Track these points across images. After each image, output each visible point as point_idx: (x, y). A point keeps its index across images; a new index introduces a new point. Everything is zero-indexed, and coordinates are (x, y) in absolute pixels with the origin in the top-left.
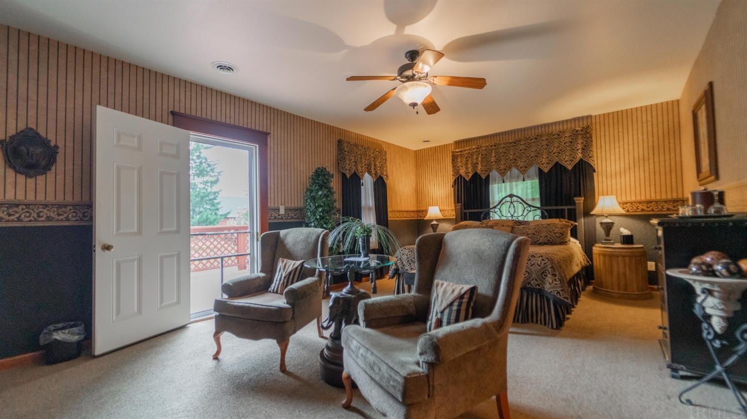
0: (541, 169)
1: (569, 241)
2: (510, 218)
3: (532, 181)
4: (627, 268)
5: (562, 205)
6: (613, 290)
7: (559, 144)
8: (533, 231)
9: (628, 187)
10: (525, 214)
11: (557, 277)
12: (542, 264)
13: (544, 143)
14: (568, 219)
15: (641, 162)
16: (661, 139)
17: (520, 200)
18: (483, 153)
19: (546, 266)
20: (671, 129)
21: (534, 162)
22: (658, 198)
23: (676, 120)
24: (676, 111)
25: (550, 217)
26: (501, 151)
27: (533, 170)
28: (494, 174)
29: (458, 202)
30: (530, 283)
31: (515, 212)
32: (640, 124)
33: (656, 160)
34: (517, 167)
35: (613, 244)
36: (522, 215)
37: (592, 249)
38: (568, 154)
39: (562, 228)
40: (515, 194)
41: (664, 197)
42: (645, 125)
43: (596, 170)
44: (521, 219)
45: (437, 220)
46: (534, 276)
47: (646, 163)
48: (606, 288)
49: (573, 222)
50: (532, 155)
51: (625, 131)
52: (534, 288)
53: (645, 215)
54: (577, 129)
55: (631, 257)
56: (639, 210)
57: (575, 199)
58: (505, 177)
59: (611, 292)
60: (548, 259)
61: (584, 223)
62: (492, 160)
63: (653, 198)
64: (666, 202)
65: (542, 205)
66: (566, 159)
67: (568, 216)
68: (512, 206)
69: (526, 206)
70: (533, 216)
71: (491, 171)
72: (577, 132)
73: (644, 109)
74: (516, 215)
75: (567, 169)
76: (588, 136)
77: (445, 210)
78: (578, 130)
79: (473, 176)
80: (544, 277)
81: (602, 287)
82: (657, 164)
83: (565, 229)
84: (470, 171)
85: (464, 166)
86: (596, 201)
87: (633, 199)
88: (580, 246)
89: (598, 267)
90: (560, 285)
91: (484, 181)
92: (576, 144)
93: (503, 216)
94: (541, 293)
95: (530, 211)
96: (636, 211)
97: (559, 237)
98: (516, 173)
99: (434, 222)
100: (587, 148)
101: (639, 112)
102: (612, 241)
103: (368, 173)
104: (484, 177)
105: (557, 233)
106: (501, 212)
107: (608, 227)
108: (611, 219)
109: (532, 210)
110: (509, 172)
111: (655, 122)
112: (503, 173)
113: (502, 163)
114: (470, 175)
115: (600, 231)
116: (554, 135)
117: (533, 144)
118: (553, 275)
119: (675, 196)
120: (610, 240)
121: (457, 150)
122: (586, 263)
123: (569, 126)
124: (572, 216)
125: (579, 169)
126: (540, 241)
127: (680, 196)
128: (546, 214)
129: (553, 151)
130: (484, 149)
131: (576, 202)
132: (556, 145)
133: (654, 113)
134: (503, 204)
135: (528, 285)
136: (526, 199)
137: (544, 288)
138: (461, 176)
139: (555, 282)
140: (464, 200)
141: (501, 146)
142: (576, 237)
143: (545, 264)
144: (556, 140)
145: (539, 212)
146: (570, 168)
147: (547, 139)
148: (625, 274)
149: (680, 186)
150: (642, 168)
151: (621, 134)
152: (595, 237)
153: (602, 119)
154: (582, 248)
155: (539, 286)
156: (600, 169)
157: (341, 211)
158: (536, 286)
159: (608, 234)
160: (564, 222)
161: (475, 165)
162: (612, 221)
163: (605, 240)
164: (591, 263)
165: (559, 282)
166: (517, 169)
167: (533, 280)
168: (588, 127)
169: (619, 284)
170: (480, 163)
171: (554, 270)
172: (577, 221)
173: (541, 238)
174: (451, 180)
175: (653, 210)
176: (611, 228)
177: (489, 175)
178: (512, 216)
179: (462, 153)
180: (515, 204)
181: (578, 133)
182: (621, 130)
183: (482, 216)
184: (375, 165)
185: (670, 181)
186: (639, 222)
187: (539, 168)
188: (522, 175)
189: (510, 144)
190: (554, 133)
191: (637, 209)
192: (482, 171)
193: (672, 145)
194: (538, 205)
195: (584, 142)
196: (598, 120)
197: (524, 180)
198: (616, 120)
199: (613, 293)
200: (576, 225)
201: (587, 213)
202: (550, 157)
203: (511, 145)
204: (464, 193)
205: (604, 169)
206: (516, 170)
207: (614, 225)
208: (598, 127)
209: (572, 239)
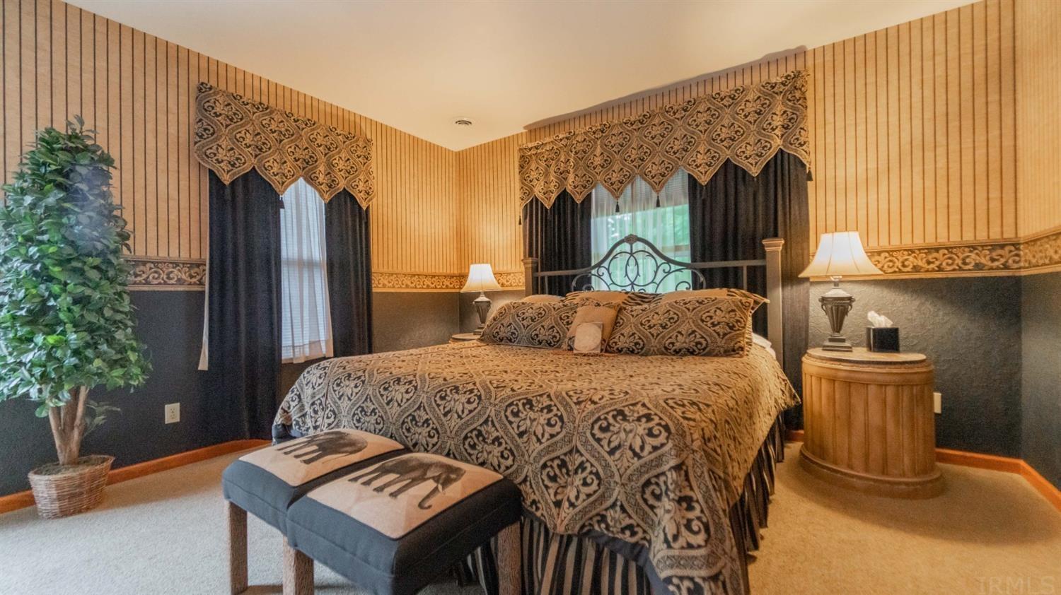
0: (695, 179)
1: (749, 344)
2: (628, 289)
3: (676, 208)
4: (889, 415)
5: (736, 258)
6: (852, 468)
7: (734, 118)
8: (663, 319)
9: (884, 217)
10: (657, 280)
11: (697, 512)
12: (648, 448)
13: (702, 118)
14: (749, 290)
15: (918, 154)
16: (966, 95)
17: (651, 251)
18: (578, 149)
19: (660, 457)
20: (993, 68)
21: (680, 163)
22: (955, 238)
23: (1007, 44)
24: (1007, 23)
25: (711, 286)
26: (613, 142)
27: (678, 184)
28: (600, 194)
29: (531, 255)
30: (603, 518)
31: (638, 274)
32: (916, 63)
33: (954, 146)
34: (644, 176)
35: (849, 350)
36: (652, 282)
37: (801, 362)
38: (751, 140)
39: (733, 311)
40: (640, 235)
41: (968, 237)
42: (928, 65)
43: (813, 177)
44: (650, 290)
45: (487, 294)
46: (617, 493)
47: (929, 155)
48: (835, 463)
49: (758, 297)
50: (675, 148)
51: (882, 81)
52: (615, 539)
53: (921, 279)
54: (773, 80)
55: (899, 386)
56: (908, 269)
57: (765, 242)
58: (621, 201)
59: (846, 474)
60: (667, 428)
61: (783, 298)
62: (595, 163)
63: (943, 239)
64: (973, 248)
65: (694, 259)
66: (748, 153)
67: (749, 284)
68: (632, 262)
69: (660, 261)
70: (675, 284)
71: (594, 186)
72: (773, 87)
73: (928, 24)
74: (640, 281)
75: (750, 175)
76: (798, 94)
77: (510, 274)
78: (776, 84)
79: (558, 198)
80: (651, 501)
81: (824, 459)
82: (954, 157)
83: (738, 313)
84: (552, 188)
85: (542, 178)
86: (812, 249)
87: (895, 242)
88: (772, 353)
89: (816, 407)
90: (702, 552)
91: (579, 206)
92: (770, 115)
93: (614, 283)
94: (641, 562)
95: (669, 273)
96: (900, 271)
97: (725, 334)
98: (644, 190)
99: (482, 298)
100: (793, 123)
101: (916, 33)
102: (847, 344)
103: (305, 179)
104: (579, 199)
105: (719, 323)
106: (610, 275)
107: (839, 309)
108: (845, 290)
109: (672, 270)
110: (629, 187)
111: (953, 53)
112: (616, 191)
113: (616, 168)
114: (554, 197)
115: (819, 319)
116: (722, 99)
117: (679, 123)
118: (680, 501)
119: (995, 235)
120: (843, 341)
121: (530, 145)
122: (788, 400)
123: (756, 79)
124: (758, 282)
125: (776, 172)
126: (678, 345)
127: (1009, 234)
128: (702, 279)
129: (719, 135)
130: (579, 138)
131: (767, 249)
132: (726, 122)
133: (953, 32)
134: (614, 257)
135: (599, 522)
136: (663, 248)
137: (650, 542)
138: (537, 200)
139: (686, 536)
140: (542, 250)
141: (614, 132)
142: (764, 333)
143: (655, 448)
144: (727, 110)
145: (687, 275)
146: (755, 171)
147: (709, 109)
148: (883, 431)
149: (1009, 210)
150: (917, 169)
151: (871, 89)
152: (807, 331)
153: (829, 57)
154: (778, 359)
155: (633, 534)
156: (820, 177)
157: (207, 267)
158: (623, 530)
159: (838, 325)
160: (739, 295)
161: (562, 175)
162: (848, 295)
163: (831, 340)
164: (799, 400)
165: (700, 539)
166: (645, 180)
167: (613, 506)
168: (797, 75)
169: (867, 456)
170: (572, 171)
171: (687, 479)
172: (768, 294)
173: (680, 336)
174: (516, 209)
175: (940, 269)
176: (845, 312)
177: (589, 196)
178: (632, 284)
179: (539, 151)
180: (640, 257)
181: (776, 90)
182: (871, 79)
183: (574, 284)
184: (330, 165)
185: (985, 196)
186: (907, 297)
187: (690, 176)
188: (655, 195)
189: (632, 124)
190: (723, 94)
191: (904, 266)
192: (575, 187)
193: (993, 108)
194: (687, 259)
195: (789, 111)
196: (819, 61)
197: (658, 205)
198: (860, 57)
199: (853, 476)
200: (765, 304)
201: (791, 277)
202: (713, 150)
203: (634, 127)
204: (542, 237)
205: (830, 174)
206: (644, 183)
207: (853, 304)
208: (819, 76)
209: (757, 339)
